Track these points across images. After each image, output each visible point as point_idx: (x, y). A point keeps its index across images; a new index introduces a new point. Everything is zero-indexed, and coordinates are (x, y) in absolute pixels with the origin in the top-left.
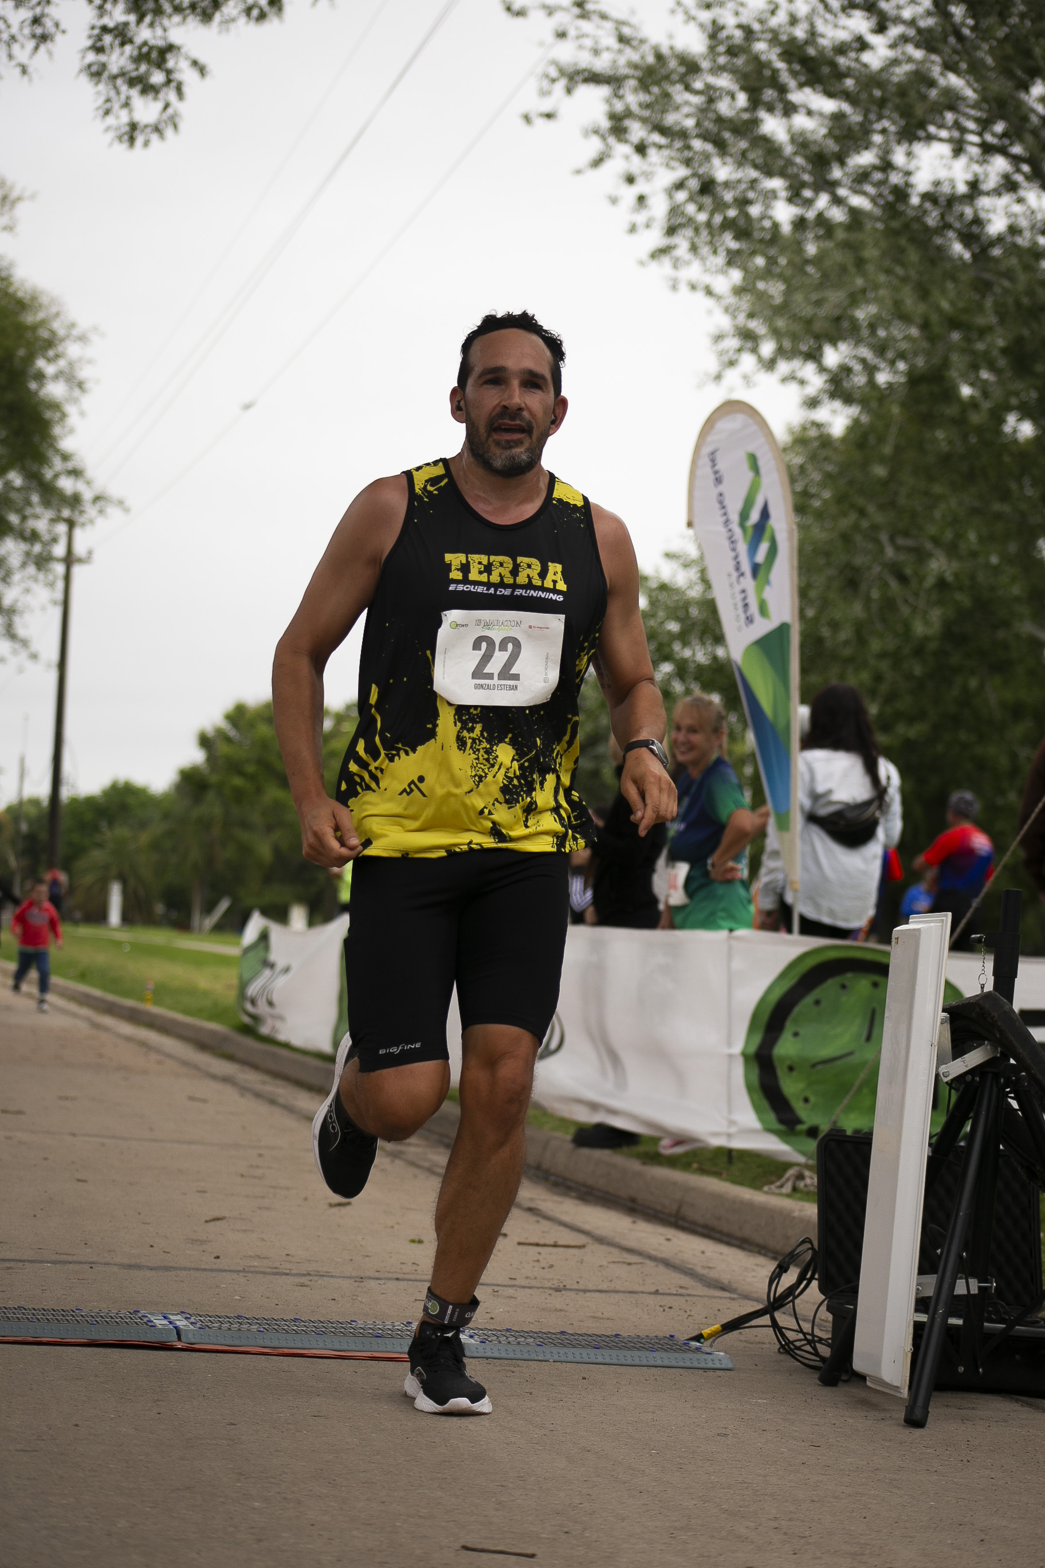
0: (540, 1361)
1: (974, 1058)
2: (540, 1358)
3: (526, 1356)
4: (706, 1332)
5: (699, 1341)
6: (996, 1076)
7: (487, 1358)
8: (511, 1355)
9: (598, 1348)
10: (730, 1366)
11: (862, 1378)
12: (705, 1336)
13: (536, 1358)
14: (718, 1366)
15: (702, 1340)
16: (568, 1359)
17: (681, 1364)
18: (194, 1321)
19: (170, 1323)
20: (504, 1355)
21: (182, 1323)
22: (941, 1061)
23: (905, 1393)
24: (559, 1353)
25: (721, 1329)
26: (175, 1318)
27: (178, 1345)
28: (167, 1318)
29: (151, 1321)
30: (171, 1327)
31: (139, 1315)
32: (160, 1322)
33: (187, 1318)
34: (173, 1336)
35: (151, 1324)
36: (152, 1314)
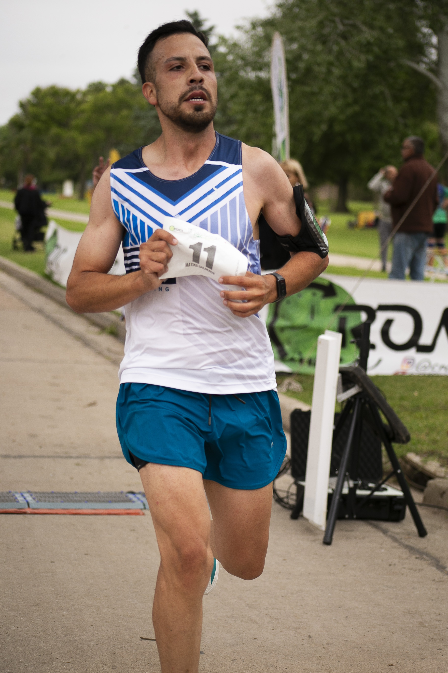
1: (352, 392)
6: (360, 399)
11: (307, 520)
18: (34, 497)
19: (24, 498)
21: (29, 499)
22: (338, 393)
23: (323, 528)
26: (26, 495)
27: (29, 511)
28: (22, 495)
29: (16, 498)
30: (25, 502)
31: (11, 494)
32: (20, 499)
33: (31, 495)
34: (26, 506)
35: (17, 500)
36: (17, 493)
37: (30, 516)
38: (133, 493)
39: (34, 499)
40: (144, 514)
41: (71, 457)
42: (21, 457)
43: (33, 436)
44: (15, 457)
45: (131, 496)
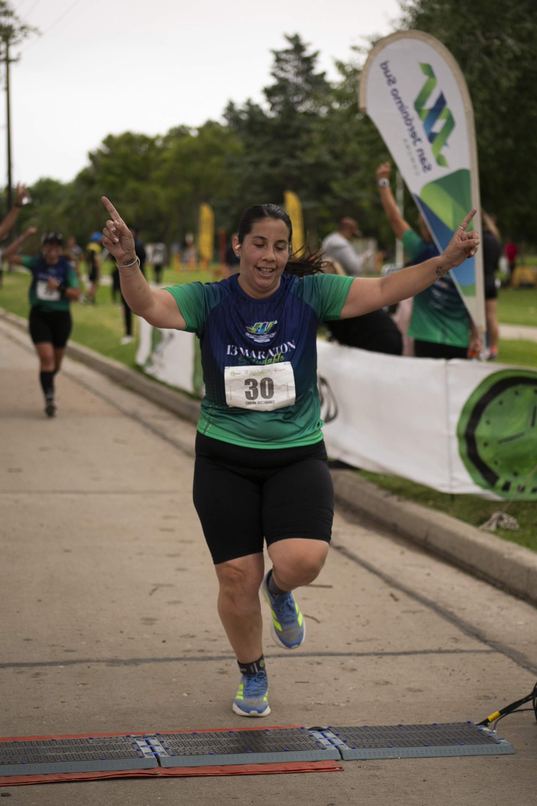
0: (391, 759)
2: (392, 757)
3: (382, 756)
4: (490, 717)
5: (487, 726)
7: (357, 760)
8: (373, 757)
9: (427, 746)
10: (513, 752)
12: (490, 720)
13: (389, 757)
14: (505, 752)
15: (488, 724)
16: (409, 756)
17: (481, 753)
18: (166, 746)
19: (151, 748)
20: (368, 757)
21: (159, 749)
24: (403, 752)
25: (499, 714)
26: (154, 742)
27: (160, 772)
28: (149, 743)
29: (139, 750)
30: (154, 757)
31: (131, 741)
32: (146, 750)
33: (162, 742)
34: (156, 765)
35: (141, 754)
36: (138, 738)
37: (163, 781)
38: (320, 730)
39: (166, 749)
40: (341, 769)
41: (210, 659)
42: (136, 662)
43: (149, 621)
44: (126, 663)
45: (317, 735)
